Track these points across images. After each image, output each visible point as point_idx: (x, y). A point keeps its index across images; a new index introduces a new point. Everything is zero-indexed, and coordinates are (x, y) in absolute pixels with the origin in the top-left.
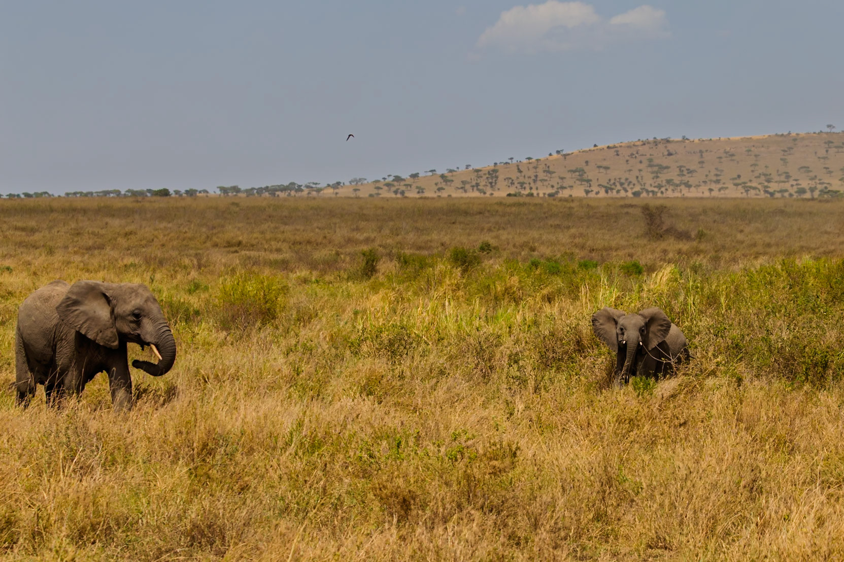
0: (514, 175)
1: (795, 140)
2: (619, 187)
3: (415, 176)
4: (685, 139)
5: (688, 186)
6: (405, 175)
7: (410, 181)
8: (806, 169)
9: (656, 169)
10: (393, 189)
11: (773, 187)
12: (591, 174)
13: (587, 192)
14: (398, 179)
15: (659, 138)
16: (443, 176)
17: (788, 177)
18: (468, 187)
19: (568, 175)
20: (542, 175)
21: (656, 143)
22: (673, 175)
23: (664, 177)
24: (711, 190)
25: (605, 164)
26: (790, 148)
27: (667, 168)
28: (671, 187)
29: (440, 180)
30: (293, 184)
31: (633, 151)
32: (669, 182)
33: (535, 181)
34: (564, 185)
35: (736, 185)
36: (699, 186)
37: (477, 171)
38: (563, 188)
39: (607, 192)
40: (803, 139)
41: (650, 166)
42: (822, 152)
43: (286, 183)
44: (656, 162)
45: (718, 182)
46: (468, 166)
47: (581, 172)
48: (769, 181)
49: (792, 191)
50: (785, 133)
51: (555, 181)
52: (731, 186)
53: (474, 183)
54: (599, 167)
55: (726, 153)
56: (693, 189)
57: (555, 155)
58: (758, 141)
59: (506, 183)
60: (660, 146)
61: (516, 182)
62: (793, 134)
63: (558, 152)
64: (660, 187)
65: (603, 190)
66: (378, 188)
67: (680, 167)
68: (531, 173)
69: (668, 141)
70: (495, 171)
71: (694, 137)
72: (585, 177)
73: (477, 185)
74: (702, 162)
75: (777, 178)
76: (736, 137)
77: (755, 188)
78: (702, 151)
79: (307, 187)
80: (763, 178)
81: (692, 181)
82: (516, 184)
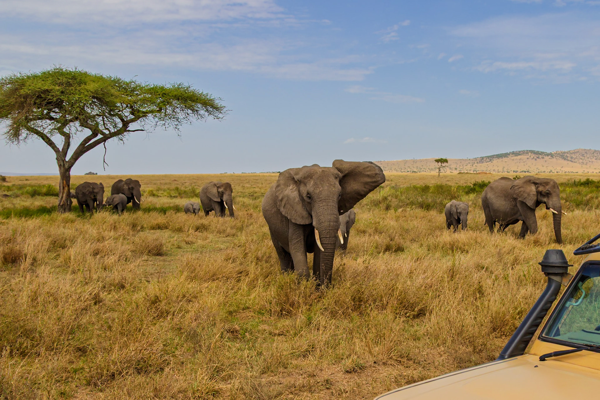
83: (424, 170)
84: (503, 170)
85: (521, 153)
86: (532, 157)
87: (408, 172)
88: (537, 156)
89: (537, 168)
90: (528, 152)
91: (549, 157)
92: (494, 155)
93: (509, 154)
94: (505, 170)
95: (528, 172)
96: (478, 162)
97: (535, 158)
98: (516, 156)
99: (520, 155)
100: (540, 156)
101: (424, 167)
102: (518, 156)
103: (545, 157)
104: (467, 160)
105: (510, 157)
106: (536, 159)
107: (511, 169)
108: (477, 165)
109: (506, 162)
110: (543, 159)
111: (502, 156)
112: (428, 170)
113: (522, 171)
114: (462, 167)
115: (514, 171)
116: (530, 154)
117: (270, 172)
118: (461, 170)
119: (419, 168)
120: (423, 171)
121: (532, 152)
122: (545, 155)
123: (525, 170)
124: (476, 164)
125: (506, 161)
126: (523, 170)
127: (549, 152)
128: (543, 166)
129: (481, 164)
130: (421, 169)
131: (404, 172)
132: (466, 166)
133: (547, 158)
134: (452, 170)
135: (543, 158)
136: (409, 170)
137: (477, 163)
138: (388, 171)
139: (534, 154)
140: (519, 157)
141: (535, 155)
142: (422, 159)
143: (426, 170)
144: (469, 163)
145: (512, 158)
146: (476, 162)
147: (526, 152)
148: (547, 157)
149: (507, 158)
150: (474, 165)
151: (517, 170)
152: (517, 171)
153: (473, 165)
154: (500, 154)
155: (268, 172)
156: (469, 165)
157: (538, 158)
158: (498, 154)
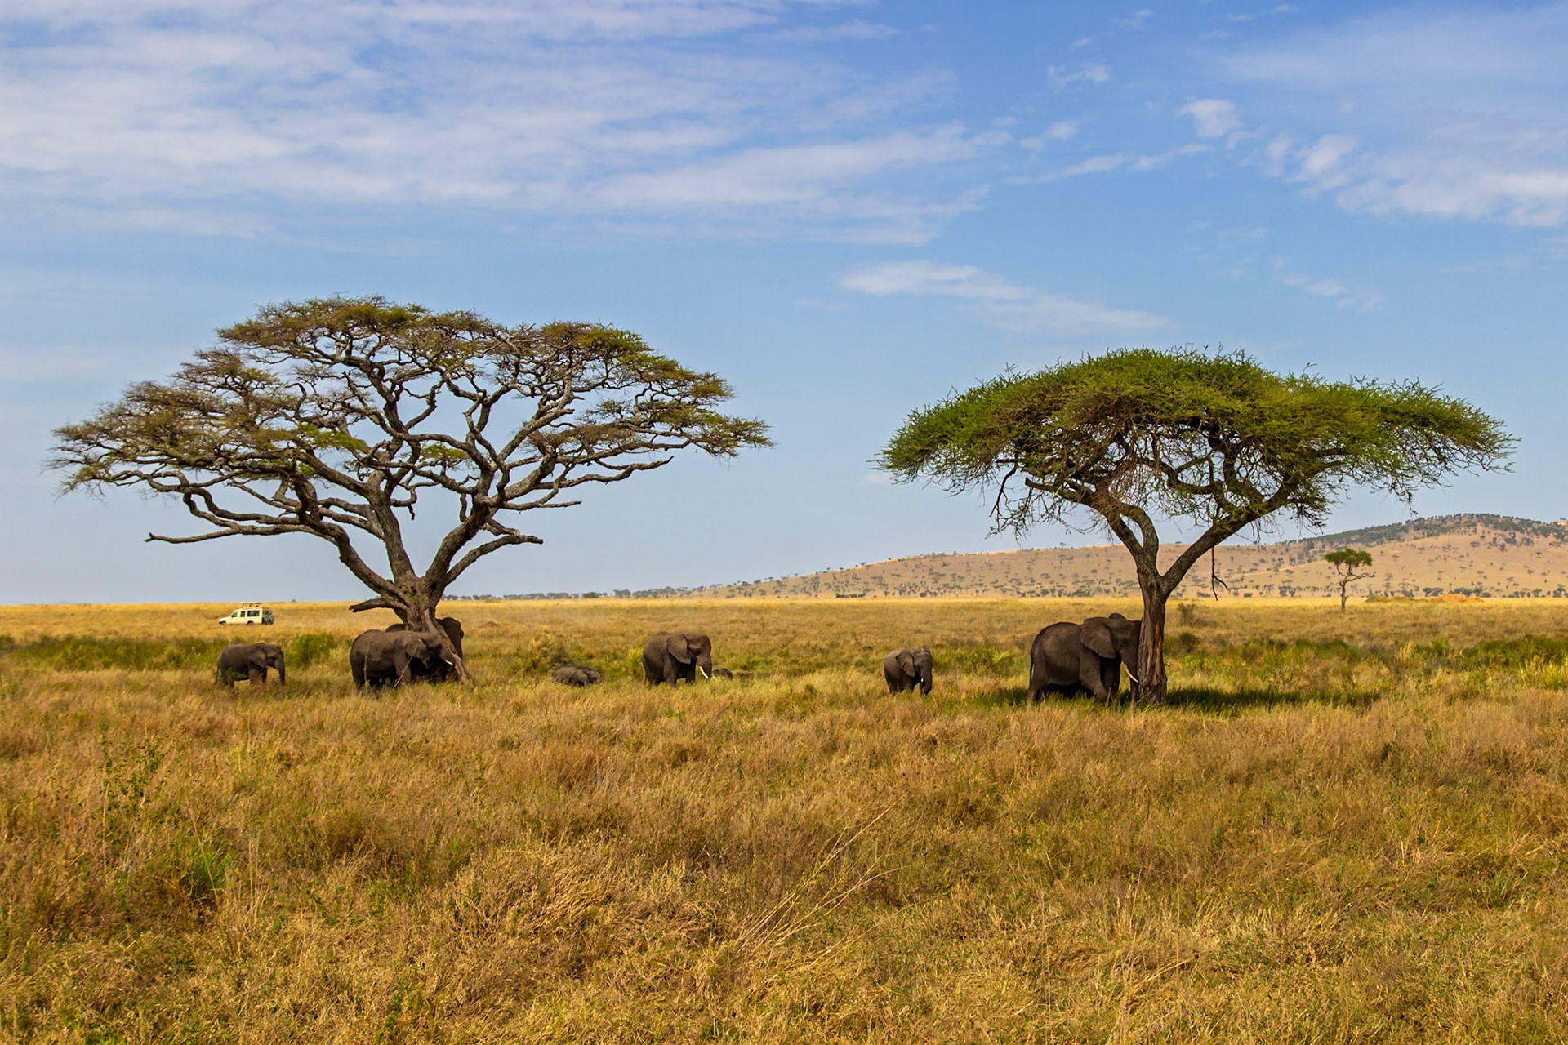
0: (831, 580)
1: (1037, 554)
2: (908, 590)
3: (758, 582)
4: (955, 554)
5: (960, 588)
6: (751, 582)
7: (754, 586)
8: (1046, 576)
9: (935, 576)
10: (743, 592)
11: (1023, 589)
12: (887, 579)
13: (886, 593)
14: (745, 584)
15: (936, 553)
16: (778, 582)
17: (1033, 581)
18: (798, 590)
19: (871, 581)
20: (851, 581)
21: (934, 556)
22: (948, 580)
23: (941, 582)
24: (977, 592)
25: (897, 572)
26: (1034, 560)
27: (944, 575)
28: (947, 590)
29: (776, 585)
30: (668, 588)
31: (917, 563)
32: (945, 585)
33: (847, 585)
34: (869, 588)
35: (996, 587)
36: (967, 589)
37: (804, 578)
38: (868, 590)
39: (901, 594)
40: (1043, 553)
41: (931, 574)
42: (1057, 563)
43: (664, 588)
44: (935, 571)
45: (981, 585)
46: (796, 575)
47: (880, 578)
48: (1019, 585)
49: (1038, 591)
50: (1030, 549)
51: (861, 585)
52: (992, 588)
53: (802, 587)
54: (893, 575)
55: (986, 563)
56: (964, 591)
57: (860, 566)
58: (1009, 555)
59: (826, 587)
60: (938, 559)
61: (833, 586)
62: (1035, 549)
63: (862, 564)
64: (939, 589)
65: (897, 592)
66: (731, 591)
67: (953, 575)
68: (844, 579)
69: (943, 555)
70: (817, 578)
71: (962, 552)
72: (883, 582)
73: (804, 588)
74: (969, 571)
75: (1025, 583)
76: (993, 552)
77: (1010, 590)
78: (968, 562)
79: (679, 590)
80: (1014, 582)
81: (963, 585)
82: (833, 588)
83: (1103, 586)
84: (1387, 586)
85: (1449, 523)
86: (1489, 538)
87: (1045, 593)
88: (1507, 534)
89: (1510, 579)
90: (1475, 519)
91: (1551, 538)
92: (1352, 533)
93: (1405, 529)
94: (1395, 585)
95: (1478, 591)
96: (1296, 556)
97: (1502, 542)
98: (1429, 535)
99: (1444, 531)
100: (1518, 533)
101: (1100, 576)
102: (1438, 534)
103: (1535, 539)
104: (1254, 550)
105: (1409, 538)
106: (1503, 548)
107: (1417, 583)
108: (1291, 569)
109: (1395, 556)
110: (1529, 548)
111: (1379, 536)
112: (1114, 584)
113: (1458, 591)
114: (1239, 576)
115: (1427, 591)
116: (1480, 527)
117: (542, 597)
118: (1237, 585)
119: (1081, 579)
120: (1099, 590)
121: (1488, 520)
122: (1534, 531)
123: (1469, 587)
124: (1287, 566)
125: (1396, 552)
126: (1459, 587)
127: (1547, 520)
128: (1530, 572)
129: (1306, 566)
130: (1092, 582)
131: (1031, 592)
132: (1251, 570)
133: (1541, 542)
134: (1203, 586)
135: (1528, 542)
136: (1047, 587)
137: (1292, 560)
138: (971, 590)
139: (1495, 528)
140: (1443, 539)
141: (1500, 532)
142: (1089, 546)
143: (1110, 587)
144: (1262, 561)
145: (1419, 543)
146: (1286, 558)
147: (1466, 519)
148: (1542, 538)
149: (1398, 544)
150: (1281, 569)
151: (1439, 585)
152: (1440, 591)
153: (1276, 570)
154: (1373, 528)
155: (533, 596)
156: (1263, 567)
157: (1512, 541)
158: (1366, 530)
